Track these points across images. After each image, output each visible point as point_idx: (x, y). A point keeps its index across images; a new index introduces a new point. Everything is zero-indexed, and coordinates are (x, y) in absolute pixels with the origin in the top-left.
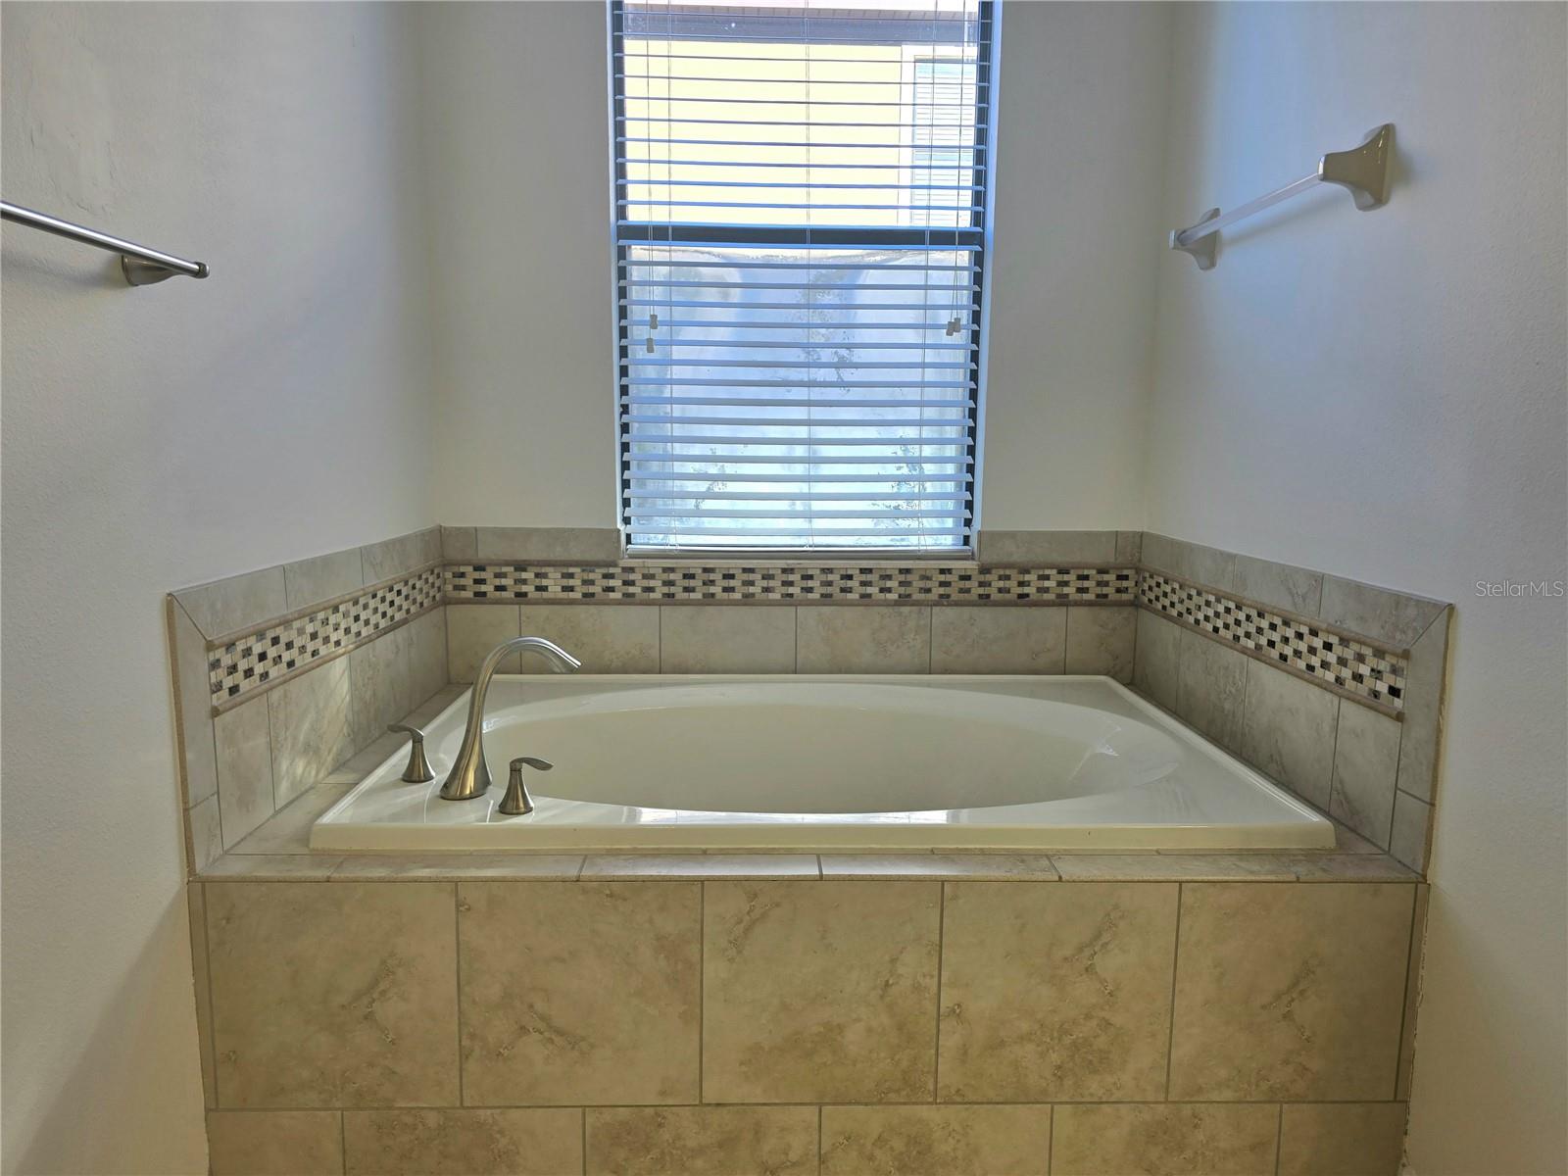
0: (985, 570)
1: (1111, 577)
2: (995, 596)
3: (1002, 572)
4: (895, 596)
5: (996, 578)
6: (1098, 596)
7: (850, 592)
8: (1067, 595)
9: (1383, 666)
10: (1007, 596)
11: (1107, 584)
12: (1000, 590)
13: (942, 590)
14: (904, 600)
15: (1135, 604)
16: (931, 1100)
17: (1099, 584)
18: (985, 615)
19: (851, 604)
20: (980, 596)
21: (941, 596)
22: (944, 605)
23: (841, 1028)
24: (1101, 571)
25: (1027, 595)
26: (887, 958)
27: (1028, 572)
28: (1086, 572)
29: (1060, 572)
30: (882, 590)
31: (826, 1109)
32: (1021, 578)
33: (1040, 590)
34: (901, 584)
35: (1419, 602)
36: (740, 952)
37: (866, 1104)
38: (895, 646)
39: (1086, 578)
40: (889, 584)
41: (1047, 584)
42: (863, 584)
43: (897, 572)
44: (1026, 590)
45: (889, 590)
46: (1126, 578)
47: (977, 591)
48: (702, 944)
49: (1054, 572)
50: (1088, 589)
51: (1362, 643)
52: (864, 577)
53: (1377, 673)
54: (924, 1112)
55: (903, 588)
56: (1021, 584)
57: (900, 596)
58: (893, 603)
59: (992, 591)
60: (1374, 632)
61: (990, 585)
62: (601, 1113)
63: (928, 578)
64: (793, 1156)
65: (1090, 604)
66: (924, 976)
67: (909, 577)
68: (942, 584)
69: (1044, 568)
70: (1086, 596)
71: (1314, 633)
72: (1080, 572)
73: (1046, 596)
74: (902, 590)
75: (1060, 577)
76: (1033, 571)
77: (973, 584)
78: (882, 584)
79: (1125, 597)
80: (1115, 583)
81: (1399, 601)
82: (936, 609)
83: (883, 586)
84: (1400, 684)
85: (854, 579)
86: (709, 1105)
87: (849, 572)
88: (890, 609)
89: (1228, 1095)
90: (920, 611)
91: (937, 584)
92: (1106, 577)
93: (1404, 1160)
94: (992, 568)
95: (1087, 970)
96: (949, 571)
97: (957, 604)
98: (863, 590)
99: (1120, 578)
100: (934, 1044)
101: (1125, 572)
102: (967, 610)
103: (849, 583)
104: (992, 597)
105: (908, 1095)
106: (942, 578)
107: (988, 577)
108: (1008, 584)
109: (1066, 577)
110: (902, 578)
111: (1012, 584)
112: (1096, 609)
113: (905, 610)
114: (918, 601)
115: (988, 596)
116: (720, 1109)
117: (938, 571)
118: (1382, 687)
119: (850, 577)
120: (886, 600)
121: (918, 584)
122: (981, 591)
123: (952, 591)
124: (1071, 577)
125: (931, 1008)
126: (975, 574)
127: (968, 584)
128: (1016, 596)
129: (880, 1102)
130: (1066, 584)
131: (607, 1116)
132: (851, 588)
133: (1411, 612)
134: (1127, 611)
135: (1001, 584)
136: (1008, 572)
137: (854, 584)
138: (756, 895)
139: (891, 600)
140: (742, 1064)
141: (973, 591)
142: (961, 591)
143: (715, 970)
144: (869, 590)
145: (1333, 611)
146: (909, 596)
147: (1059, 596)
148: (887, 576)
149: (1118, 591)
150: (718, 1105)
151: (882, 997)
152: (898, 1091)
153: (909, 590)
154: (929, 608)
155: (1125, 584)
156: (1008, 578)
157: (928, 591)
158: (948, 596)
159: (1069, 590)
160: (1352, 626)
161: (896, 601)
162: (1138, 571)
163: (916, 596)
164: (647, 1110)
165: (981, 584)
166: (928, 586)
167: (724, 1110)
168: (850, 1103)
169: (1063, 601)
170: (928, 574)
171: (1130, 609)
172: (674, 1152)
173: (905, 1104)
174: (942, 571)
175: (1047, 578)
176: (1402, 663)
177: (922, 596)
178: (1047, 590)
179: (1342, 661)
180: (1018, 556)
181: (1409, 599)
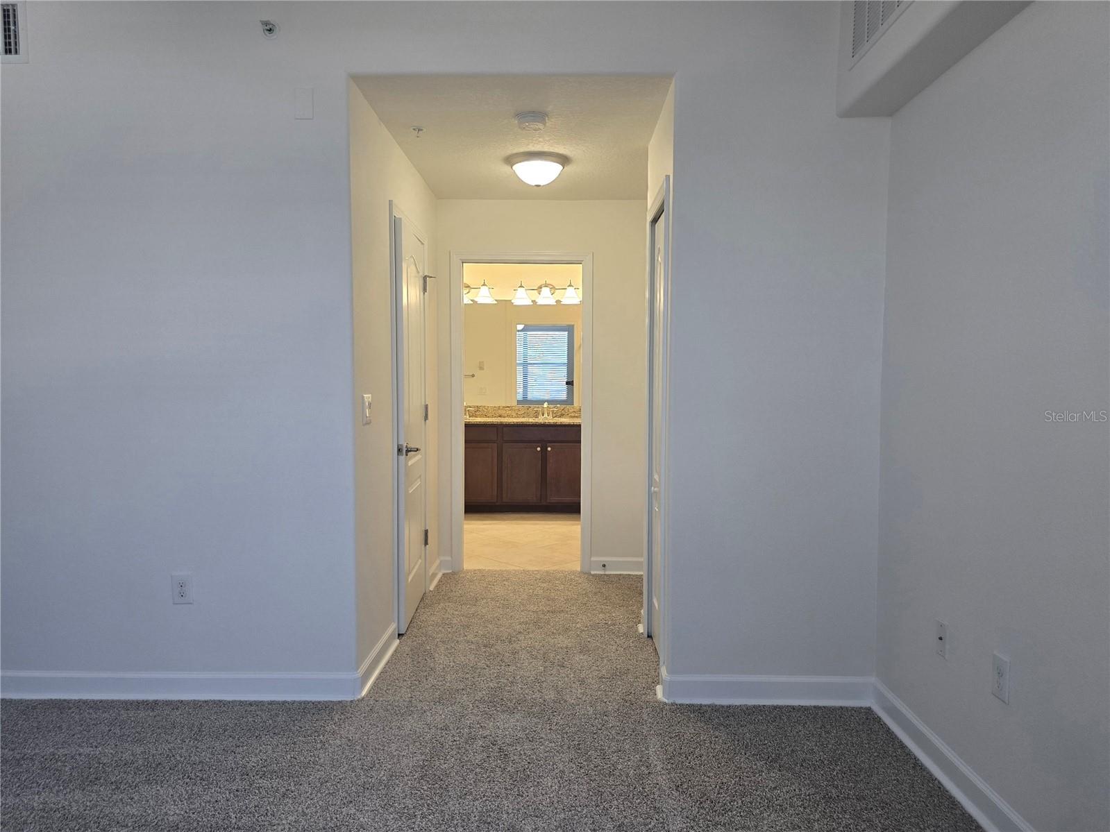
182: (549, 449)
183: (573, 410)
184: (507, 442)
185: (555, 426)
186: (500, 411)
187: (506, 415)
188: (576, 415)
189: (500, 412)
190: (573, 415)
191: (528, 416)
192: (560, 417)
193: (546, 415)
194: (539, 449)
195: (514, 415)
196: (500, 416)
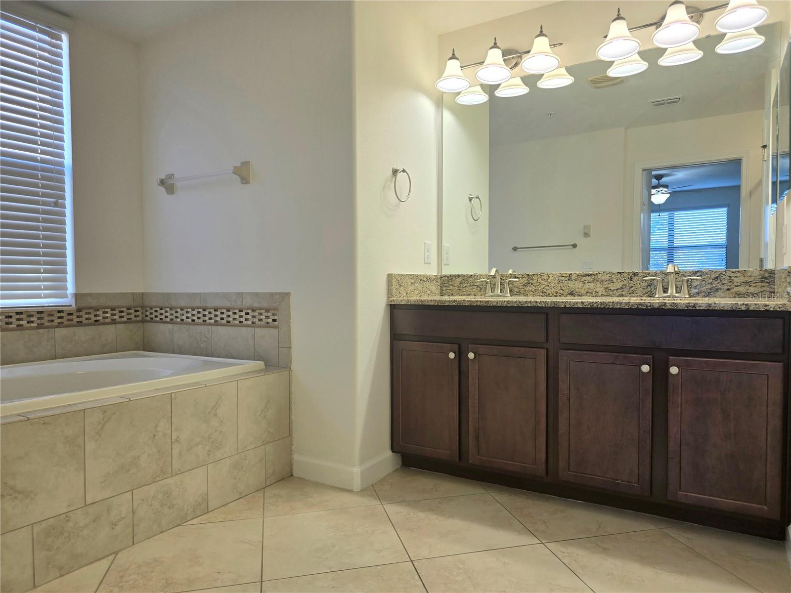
0: (79, 310)
1: (132, 311)
2: (84, 321)
3: (87, 311)
4: (36, 325)
5: (84, 313)
6: (128, 319)
7: (11, 324)
8: (115, 319)
9: (269, 314)
10: (90, 321)
11: (131, 314)
12: (87, 319)
13: (59, 321)
14: (41, 326)
15: (143, 321)
16: (170, 476)
17: (128, 314)
18: (80, 331)
19: (12, 330)
20: (78, 322)
21: (59, 323)
22: (61, 327)
23: (139, 457)
24: (129, 309)
25: (98, 320)
26: (154, 426)
27: (98, 310)
28: (122, 309)
29: (112, 310)
30: (28, 322)
31: (134, 491)
32: (95, 313)
33: (104, 318)
34: (38, 319)
35: (280, 294)
36: (100, 436)
37: (149, 484)
38: (37, 348)
39: (122, 312)
40: (32, 319)
41: (107, 315)
42: (18, 320)
43: (36, 313)
44: (98, 318)
45: (32, 322)
46: (138, 311)
47: (76, 320)
48: (85, 436)
49: (109, 310)
50: (123, 316)
51: (260, 309)
52: (18, 317)
53: (267, 317)
54: (169, 481)
55: (40, 321)
56: (95, 316)
57: (38, 324)
58: (35, 328)
59: (83, 320)
60: (265, 305)
61: (82, 317)
62: (41, 525)
63: (52, 315)
64: (123, 516)
65: (125, 322)
66: (166, 429)
67: (42, 315)
68: (59, 318)
69: (105, 308)
70: (123, 319)
71: (241, 311)
72: (120, 310)
73: (107, 320)
74: (39, 322)
75: (112, 312)
76: (100, 310)
77: (74, 317)
78: (28, 319)
79: (138, 319)
80: (134, 314)
81: (272, 295)
82: (57, 330)
83: (29, 320)
84: (276, 318)
85: (13, 317)
86: (89, 505)
87: (10, 314)
88: (33, 331)
89: (253, 446)
90: (49, 331)
91: (57, 318)
92: (130, 311)
93: (293, 453)
94: (83, 309)
95: (215, 415)
96: (62, 311)
97: (67, 326)
98: (18, 323)
99: (136, 311)
100: (171, 454)
101: (137, 309)
102: (71, 329)
103: (10, 320)
104: (83, 322)
105: (163, 476)
106: (59, 315)
107: (81, 314)
108: (90, 316)
109: (114, 312)
110: (39, 316)
111: (92, 316)
112: (127, 324)
113: (41, 331)
114: (48, 326)
115: (81, 322)
116: (94, 504)
117: (57, 312)
118: (270, 320)
119: (11, 317)
120: (31, 327)
121: (47, 318)
122: (78, 320)
123: (64, 320)
124: (116, 312)
125: (169, 440)
126: (74, 312)
127: (71, 317)
128: (94, 321)
129: (154, 482)
130: (115, 315)
131: (44, 525)
132: (11, 322)
133: (277, 297)
134: (139, 324)
135: (87, 316)
136: (90, 311)
137: (13, 320)
138: (106, 411)
139: (34, 327)
140: (102, 483)
141: (74, 320)
142: (69, 320)
143: (90, 446)
144: (22, 323)
145: (248, 302)
146: (43, 324)
147: (112, 320)
148: (31, 315)
149: (135, 316)
150: (92, 503)
151: (153, 441)
152: (159, 476)
153: (42, 322)
154: (53, 329)
155: (138, 313)
156: (90, 313)
157: (53, 321)
158: (62, 323)
159: (116, 317)
160: (256, 305)
161: (36, 327)
162: (142, 307)
163: (47, 324)
164: (62, 516)
165: (78, 317)
166: (52, 319)
167: (95, 505)
168: (143, 486)
169: (114, 322)
170: (52, 313)
171: (141, 324)
172: (75, 531)
173: (162, 480)
174: (59, 312)
175: (107, 312)
176: (276, 312)
177: (49, 324)
178: (107, 318)
179: (254, 317)
180: (94, 303)
181: (276, 293)
182: (674, 370)
183: (742, 279)
184: (568, 347)
185: (692, 313)
186: (571, 284)
187: (583, 292)
188: (752, 290)
189: (575, 285)
190: (742, 289)
191: (632, 293)
192: (708, 295)
193: (672, 291)
194: (645, 368)
195: (600, 289)
196: (572, 294)
